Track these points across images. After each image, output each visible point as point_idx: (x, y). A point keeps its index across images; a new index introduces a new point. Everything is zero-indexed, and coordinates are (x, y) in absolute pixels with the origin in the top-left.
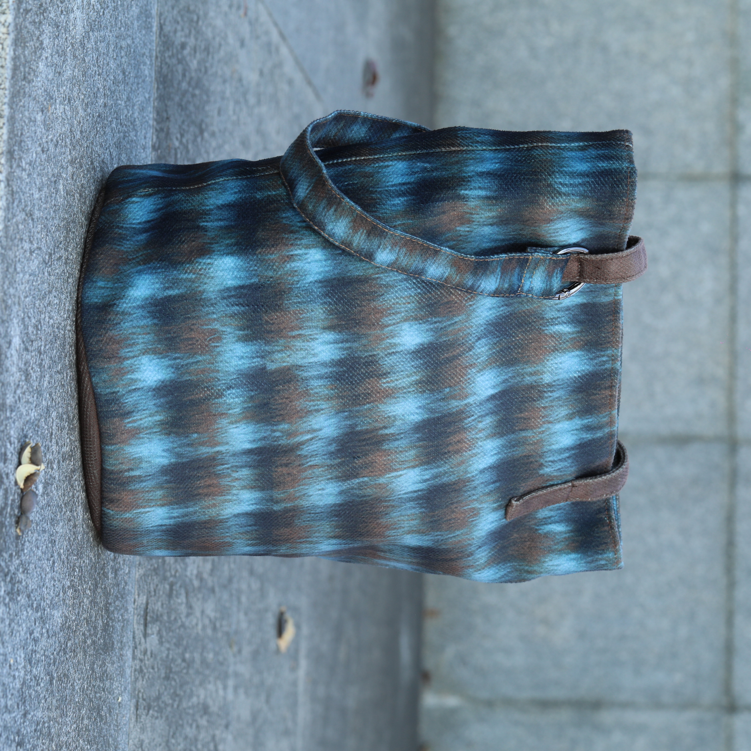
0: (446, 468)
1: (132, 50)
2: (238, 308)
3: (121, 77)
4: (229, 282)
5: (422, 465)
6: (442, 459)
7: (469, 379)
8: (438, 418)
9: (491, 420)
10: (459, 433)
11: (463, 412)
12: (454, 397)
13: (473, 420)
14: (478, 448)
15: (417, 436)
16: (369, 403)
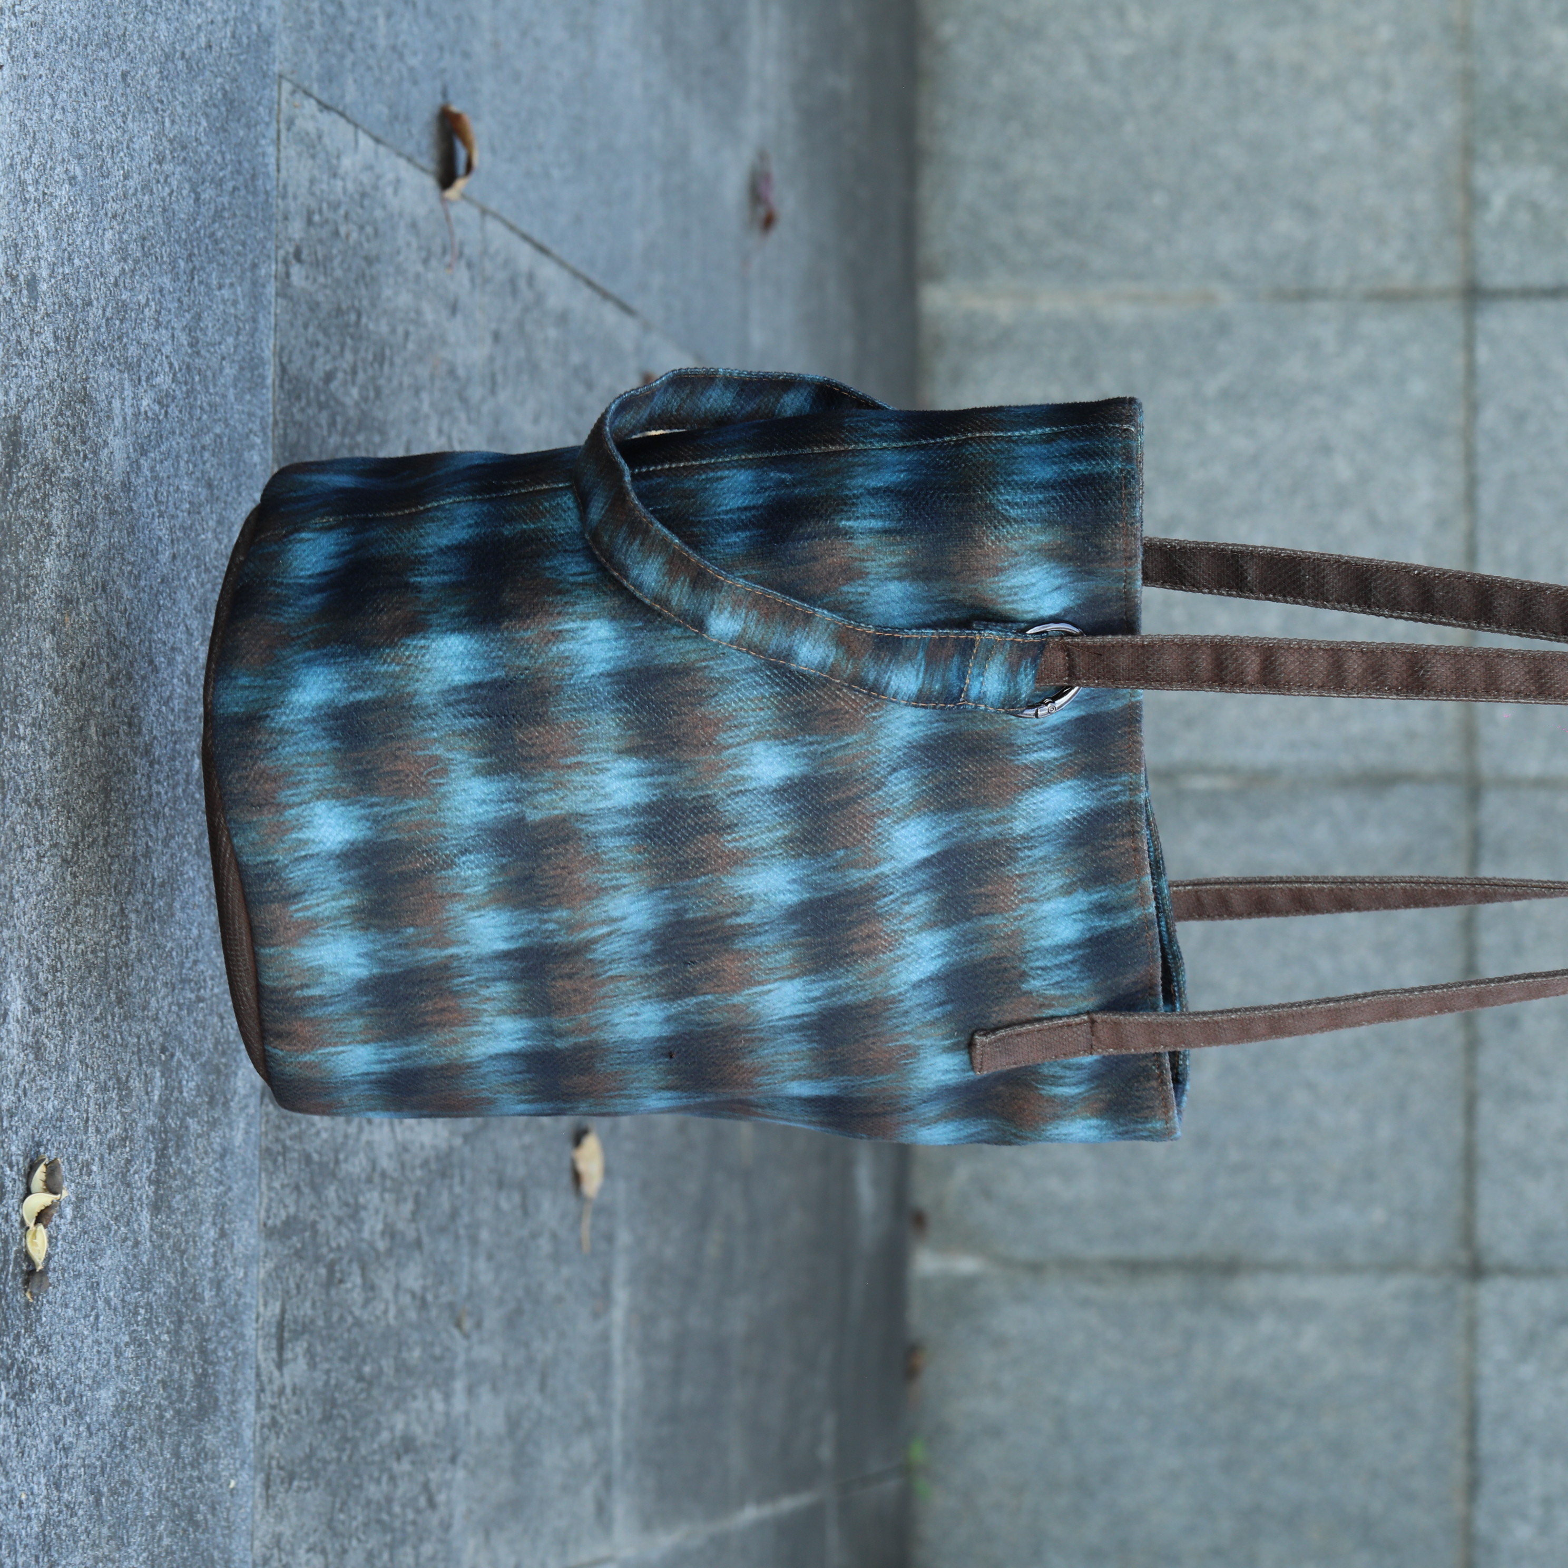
0: (849, 979)
1: (225, 440)
2: (473, 720)
3: (203, 493)
4: (457, 678)
5: (805, 975)
6: (841, 966)
7: (880, 834)
8: (828, 899)
9: (927, 899)
10: (869, 922)
11: (873, 888)
12: (854, 865)
13: (893, 901)
14: (905, 947)
15: (794, 927)
16: (704, 874)
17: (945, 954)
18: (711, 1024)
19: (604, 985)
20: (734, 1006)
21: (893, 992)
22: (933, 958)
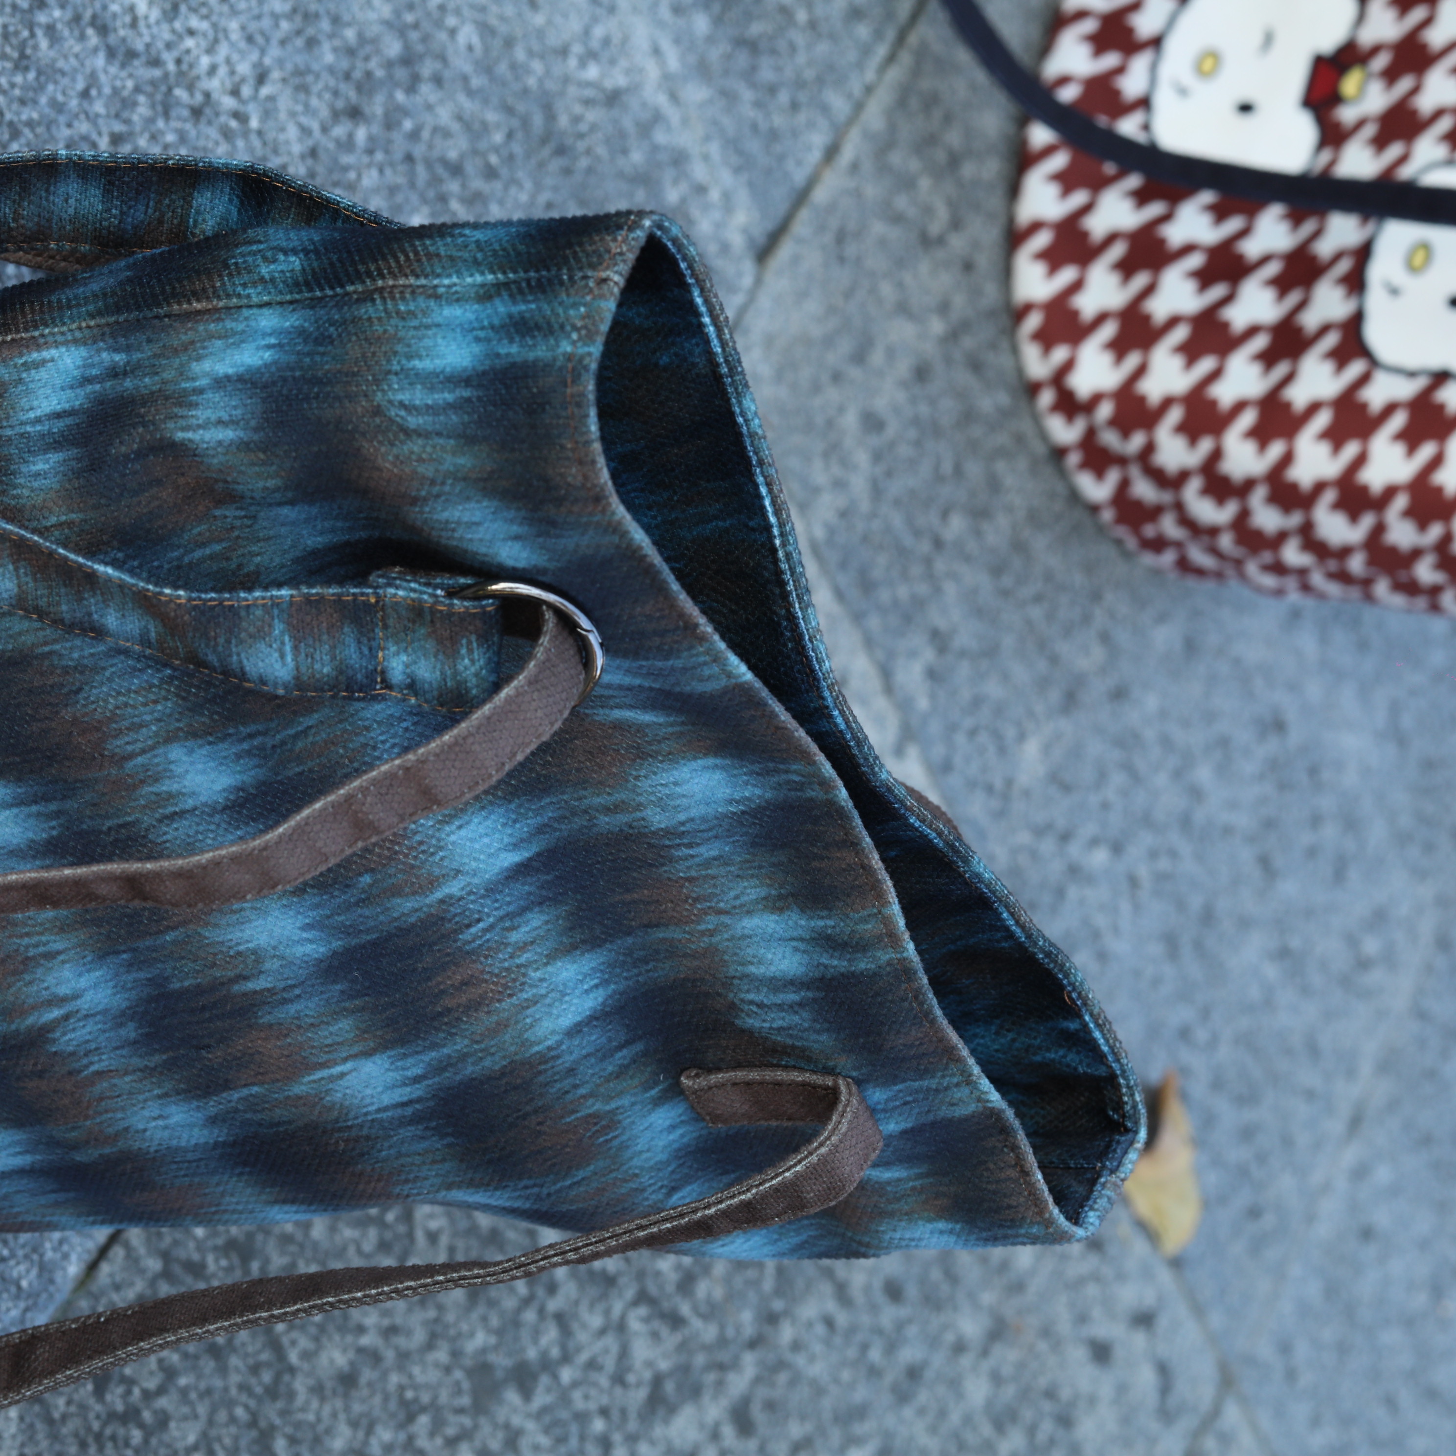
0: (460, 1044)
5: (386, 1048)
6: (437, 1029)
7: (421, 843)
8: (374, 944)
9: (545, 918)
10: (456, 965)
11: (443, 919)
12: (396, 891)
13: (485, 931)
14: (531, 986)
15: (338, 987)
16: (174, 928)
17: (605, 983)
18: (279, 1124)
19: (93, 1084)
20: (300, 1098)
21: (536, 1049)
22: (587, 992)
